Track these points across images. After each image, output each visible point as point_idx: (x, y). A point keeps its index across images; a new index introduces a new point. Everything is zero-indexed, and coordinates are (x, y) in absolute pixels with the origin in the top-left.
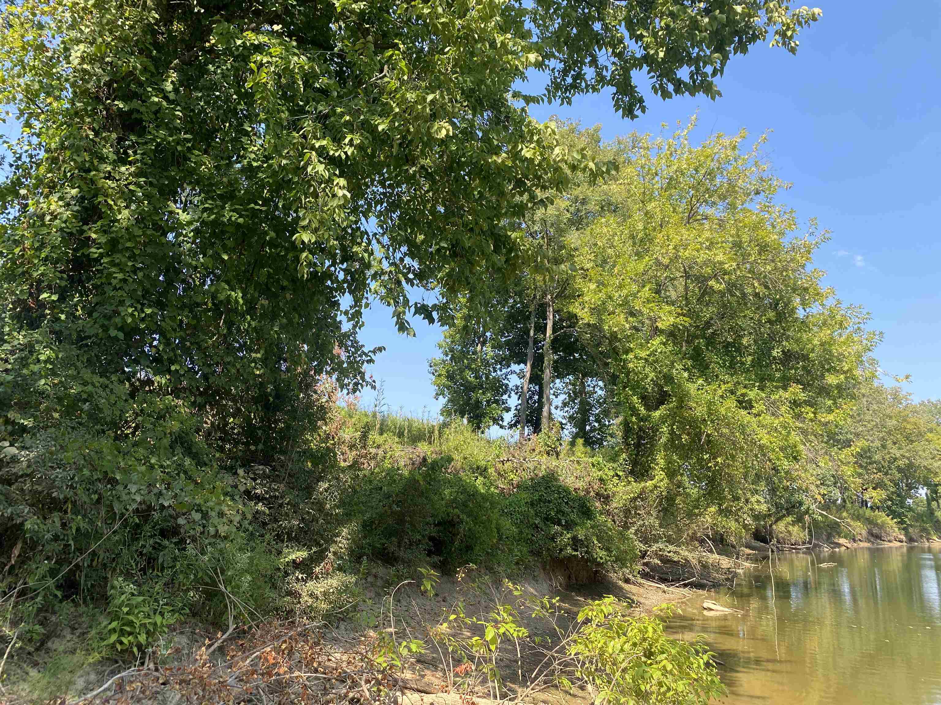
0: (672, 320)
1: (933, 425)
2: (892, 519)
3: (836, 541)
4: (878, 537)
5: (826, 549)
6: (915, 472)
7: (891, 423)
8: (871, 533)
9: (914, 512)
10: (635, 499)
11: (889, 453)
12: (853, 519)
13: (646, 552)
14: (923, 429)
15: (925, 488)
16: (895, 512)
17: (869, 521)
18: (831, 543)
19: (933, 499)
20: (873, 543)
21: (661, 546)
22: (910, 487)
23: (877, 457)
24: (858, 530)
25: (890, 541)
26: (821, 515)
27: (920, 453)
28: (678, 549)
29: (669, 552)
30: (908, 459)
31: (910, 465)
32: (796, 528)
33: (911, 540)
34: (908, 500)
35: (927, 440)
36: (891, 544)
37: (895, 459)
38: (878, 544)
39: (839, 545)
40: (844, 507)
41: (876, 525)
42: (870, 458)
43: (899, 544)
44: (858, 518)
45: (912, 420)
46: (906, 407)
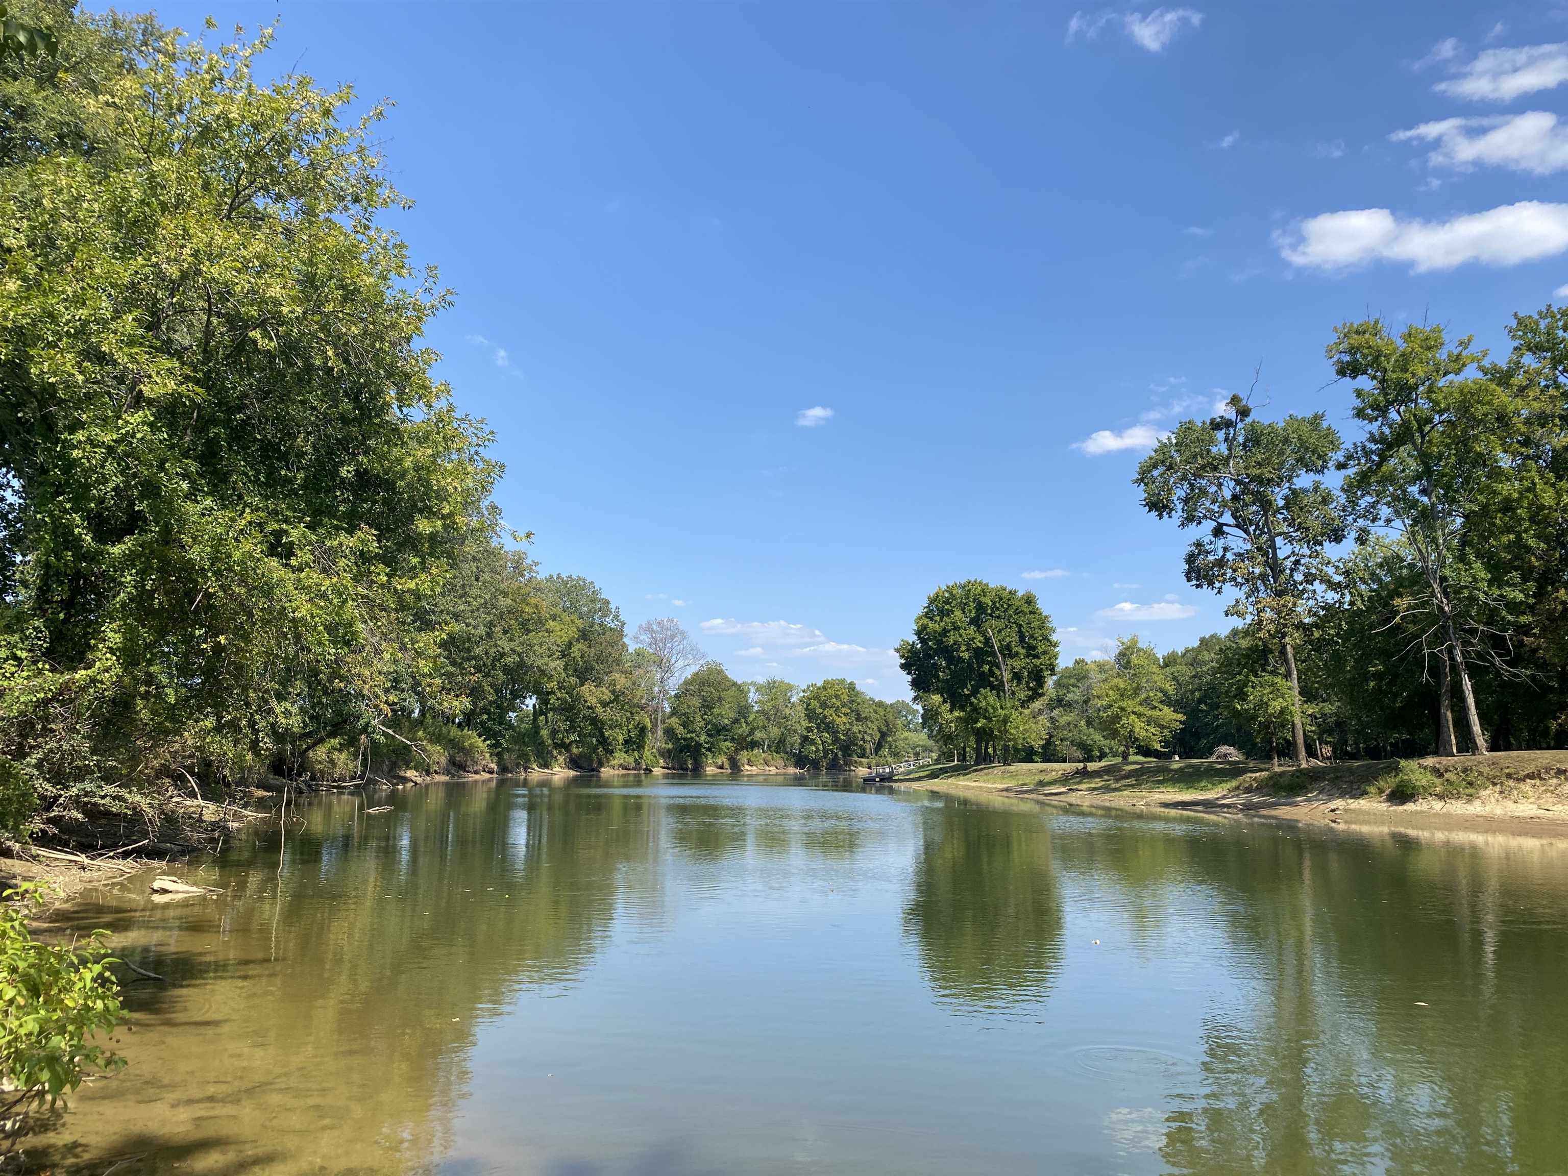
0: (172, 385)
1: (558, 610)
2: (484, 741)
3: (402, 773)
4: (462, 767)
5: (385, 787)
6: (525, 674)
7: (504, 603)
8: (452, 761)
9: (514, 731)
10: (46, 702)
11: (496, 646)
12: (431, 741)
13: (56, 798)
14: (545, 614)
15: (534, 698)
16: (490, 729)
17: (454, 745)
18: (394, 777)
19: (542, 713)
20: (453, 776)
21: (88, 786)
22: (516, 695)
23: (478, 651)
24: (435, 757)
25: (476, 772)
26: (385, 734)
27: (536, 648)
28: (124, 793)
29: (103, 797)
30: (519, 655)
31: (521, 664)
32: (343, 756)
33: (504, 769)
34: (511, 714)
35: (547, 631)
36: (477, 777)
37: (503, 655)
38: (459, 777)
39: (405, 780)
40: (422, 723)
41: (462, 749)
42: (469, 650)
43: (488, 776)
44: (436, 738)
45: (533, 601)
46: (529, 581)
